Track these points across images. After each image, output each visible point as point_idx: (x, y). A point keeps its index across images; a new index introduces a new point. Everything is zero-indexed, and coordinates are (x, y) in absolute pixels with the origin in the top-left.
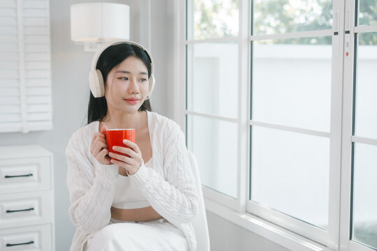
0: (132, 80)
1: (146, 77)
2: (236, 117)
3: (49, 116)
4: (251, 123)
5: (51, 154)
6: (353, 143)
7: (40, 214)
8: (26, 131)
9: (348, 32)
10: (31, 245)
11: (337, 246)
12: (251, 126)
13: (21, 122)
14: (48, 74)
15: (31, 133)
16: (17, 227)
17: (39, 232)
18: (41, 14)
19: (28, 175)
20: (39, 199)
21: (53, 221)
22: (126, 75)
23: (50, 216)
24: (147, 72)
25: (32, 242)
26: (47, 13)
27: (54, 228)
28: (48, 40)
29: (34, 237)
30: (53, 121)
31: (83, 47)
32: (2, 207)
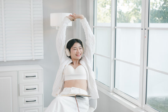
0: (77, 49)
3: (42, 54)
4: (115, 59)
5: (42, 69)
6: (147, 69)
7: (38, 90)
8: (34, 59)
9: (146, 29)
11: (141, 106)
12: (115, 60)
13: (32, 56)
14: (42, 38)
15: (36, 60)
16: (30, 95)
17: (38, 97)
19: (34, 76)
20: (38, 85)
21: (43, 93)
23: (42, 91)
25: (35, 101)
26: (42, 16)
27: (43, 95)
28: (42, 26)
29: (36, 99)
30: (44, 56)
31: (55, 28)
32: (25, 88)
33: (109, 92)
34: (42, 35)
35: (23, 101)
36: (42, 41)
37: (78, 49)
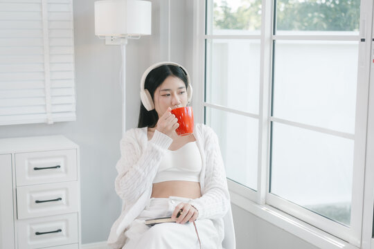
0: (173, 95)
1: (184, 89)
2: (257, 113)
4: (272, 119)
5: (78, 147)
7: (68, 203)
8: (51, 122)
10: (59, 233)
11: (359, 242)
12: (272, 122)
13: (46, 113)
15: (55, 123)
17: (67, 221)
18: (65, 9)
19: (56, 167)
20: (67, 189)
21: (79, 210)
22: (168, 92)
23: (76, 205)
24: (184, 86)
25: (60, 230)
26: (71, 8)
27: (80, 214)
28: (72, 35)
29: (62, 226)
30: (76, 112)
31: (105, 40)
32: (31, 197)
33: (256, 203)
34: (72, 59)
35: (28, 234)
36: (72, 75)
37: (175, 94)
